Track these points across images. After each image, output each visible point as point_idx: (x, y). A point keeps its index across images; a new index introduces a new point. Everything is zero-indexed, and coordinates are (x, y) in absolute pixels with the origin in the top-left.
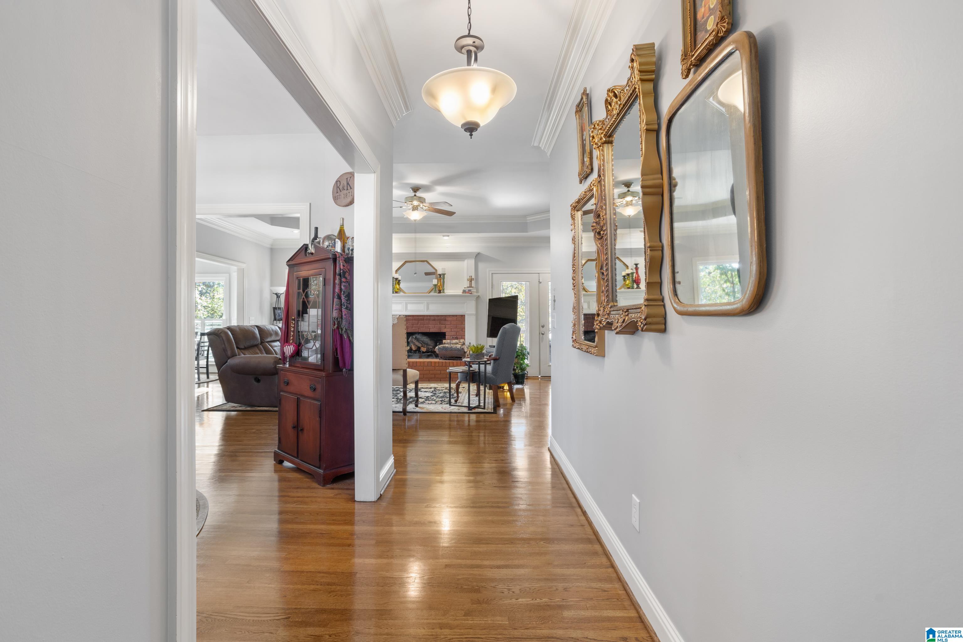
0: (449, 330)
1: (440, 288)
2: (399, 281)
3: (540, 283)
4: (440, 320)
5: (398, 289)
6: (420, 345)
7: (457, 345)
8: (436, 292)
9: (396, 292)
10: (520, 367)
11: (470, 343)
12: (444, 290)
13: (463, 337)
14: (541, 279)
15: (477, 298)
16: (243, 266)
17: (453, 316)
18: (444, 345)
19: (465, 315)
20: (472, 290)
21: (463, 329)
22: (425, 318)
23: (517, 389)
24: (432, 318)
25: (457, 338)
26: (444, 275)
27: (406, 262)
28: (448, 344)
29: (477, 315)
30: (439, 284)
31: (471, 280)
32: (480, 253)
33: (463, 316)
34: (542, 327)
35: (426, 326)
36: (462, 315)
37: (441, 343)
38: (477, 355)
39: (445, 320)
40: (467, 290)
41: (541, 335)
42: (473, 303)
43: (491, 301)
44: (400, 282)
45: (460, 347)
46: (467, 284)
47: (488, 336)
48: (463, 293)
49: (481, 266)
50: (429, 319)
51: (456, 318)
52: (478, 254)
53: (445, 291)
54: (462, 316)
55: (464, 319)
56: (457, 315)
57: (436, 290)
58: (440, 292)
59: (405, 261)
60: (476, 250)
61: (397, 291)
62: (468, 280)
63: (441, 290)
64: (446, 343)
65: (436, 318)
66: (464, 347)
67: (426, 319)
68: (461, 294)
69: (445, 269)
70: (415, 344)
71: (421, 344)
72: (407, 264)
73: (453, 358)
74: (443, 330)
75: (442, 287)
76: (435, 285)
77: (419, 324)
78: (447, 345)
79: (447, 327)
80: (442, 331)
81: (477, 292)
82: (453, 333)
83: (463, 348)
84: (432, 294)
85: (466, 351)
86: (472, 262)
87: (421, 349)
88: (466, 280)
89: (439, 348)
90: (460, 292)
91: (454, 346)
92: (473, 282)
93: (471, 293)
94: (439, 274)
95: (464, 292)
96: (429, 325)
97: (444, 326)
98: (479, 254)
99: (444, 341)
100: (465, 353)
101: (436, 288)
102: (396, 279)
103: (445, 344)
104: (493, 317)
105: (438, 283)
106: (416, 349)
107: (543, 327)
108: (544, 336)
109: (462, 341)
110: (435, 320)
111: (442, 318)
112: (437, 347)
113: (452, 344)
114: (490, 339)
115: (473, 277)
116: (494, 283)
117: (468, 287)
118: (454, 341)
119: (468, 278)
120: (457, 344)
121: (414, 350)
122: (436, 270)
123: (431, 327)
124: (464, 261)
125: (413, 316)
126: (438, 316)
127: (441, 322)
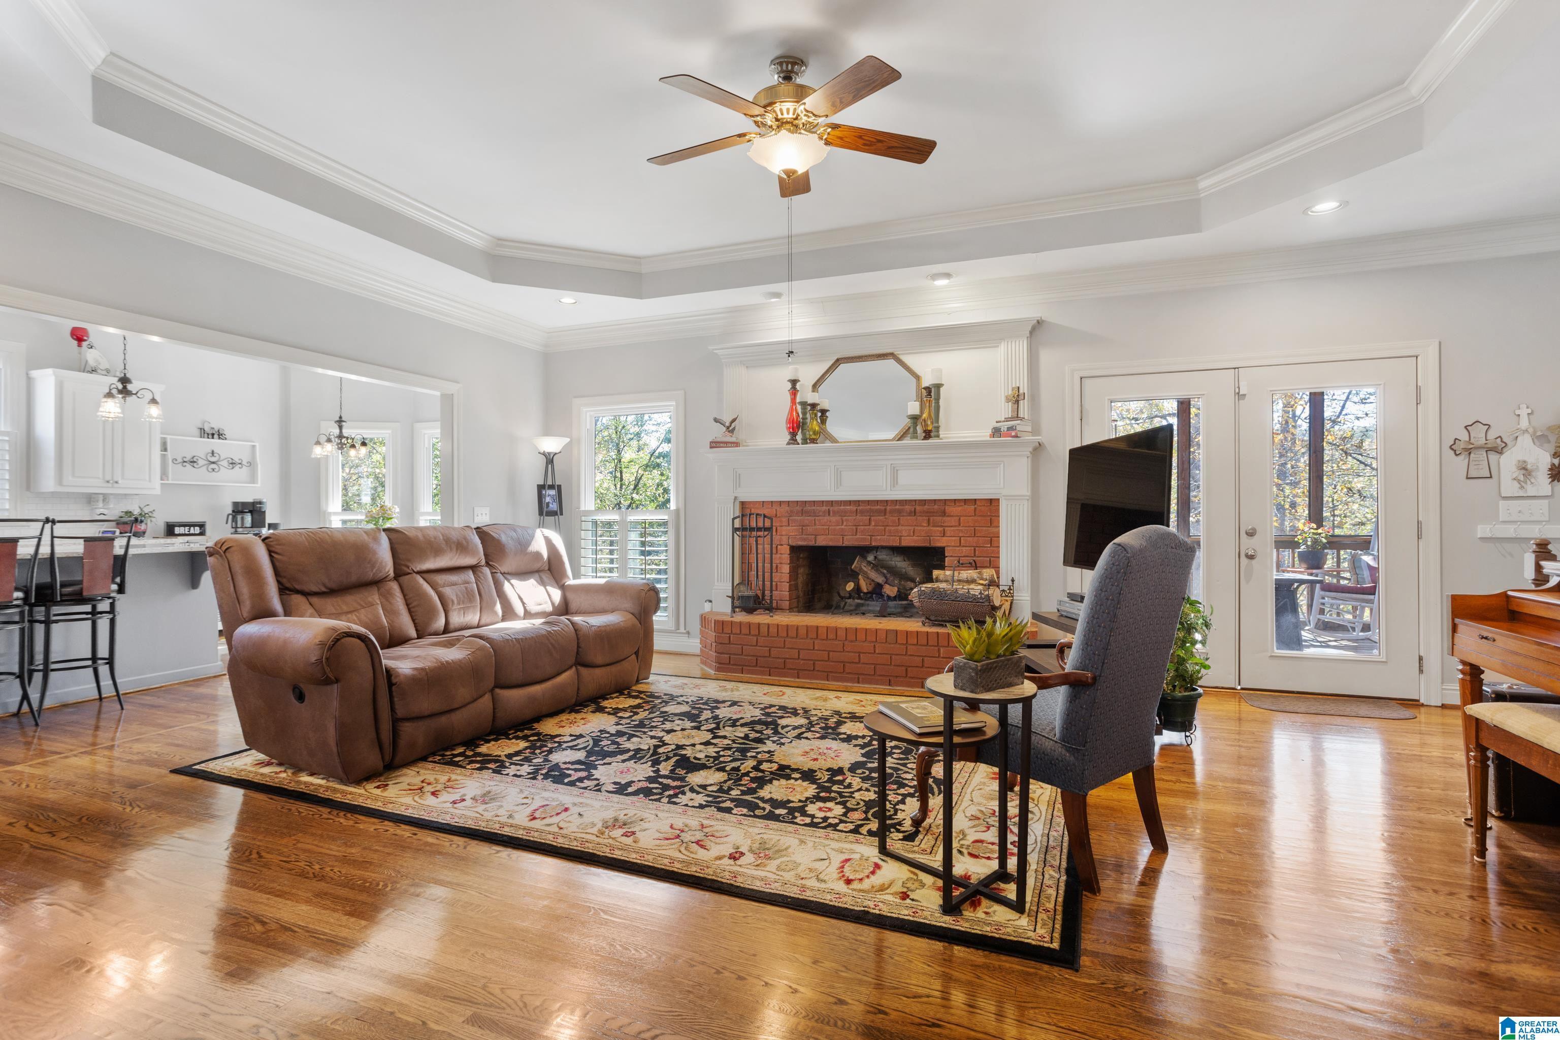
0: (953, 541)
1: (926, 425)
2: (824, 412)
3: (1240, 396)
4: (929, 514)
5: (815, 433)
6: (880, 580)
7: (972, 586)
8: (916, 438)
9: (813, 441)
10: (1177, 670)
11: (1013, 581)
12: (938, 428)
13: (993, 562)
14: (1242, 383)
15: (1035, 449)
16: (452, 388)
17: (966, 501)
18: (936, 585)
19: (998, 500)
20: (1018, 428)
21: (993, 540)
22: (888, 508)
23: (1165, 748)
24: (908, 508)
25: (975, 566)
26: (938, 386)
27: (838, 360)
28: (946, 581)
29: (1035, 499)
30: (925, 416)
31: (1016, 399)
32: (1043, 321)
33: (993, 504)
34: (1247, 533)
35: (890, 530)
37: (929, 579)
38: (987, 669)
39: (944, 514)
40: (1004, 426)
41: (1244, 560)
42: (1021, 466)
43: (1075, 454)
44: (827, 414)
45: (981, 593)
46: (1006, 410)
47: (1066, 563)
48: (993, 435)
49: (1047, 357)
50: (900, 512)
51: (973, 507)
52: (1038, 326)
53: (942, 433)
54: (991, 501)
55: (998, 510)
56: (975, 500)
57: (915, 432)
58: (928, 435)
59: (837, 357)
60: (1033, 313)
61: (813, 437)
62: (1008, 400)
63: (930, 431)
64: (941, 577)
65: (918, 508)
66: (991, 592)
67: (891, 512)
68: (988, 438)
69: (940, 371)
70: (867, 577)
71: (886, 577)
72: (843, 367)
74: (939, 542)
75: (932, 423)
76: (915, 419)
77: (873, 523)
78: (943, 585)
79: (948, 534)
80: (933, 545)
81: (1036, 431)
82: (965, 550)
83: (988, 596)
84: (907, 441)
85: (997, 603)
86: (1020, 347)
87: (884, 590)
88: (1003, 399)
89: (921, 593)
90: (984, 434)
91: (962, 589)
92: (1024, 406)
93: (1016, 436)
94: (925, 388)
95: (996, 432)
96: (900, 528)
97: (941, 529)
98: (1039, 323)
99: (936, 573)
100: (994, 608)
101: (915, 425)
102: (814, 406)
103: (937, 580)
104: (1084, 506)
105: (922, 412)
106: (870, 589)
107: (1251, 534)
108: (1254, 562)
109: (988, 573)
110: (913, 513)
111: (936, 507)
112: (916, 590)
113: (959, 581)
114: (1076, 572)
115: (1024, 389)
116: (1086, 405)
117: (1007, 420)
118: (965, 574)
119: (1010, 392)
120: (973, 581)
121: (865, 591)
122: (918, 378)
123: (904, 534)
124: (997, 347)
125: (858, 503)
126: (923, 502)
127: (931, 518)
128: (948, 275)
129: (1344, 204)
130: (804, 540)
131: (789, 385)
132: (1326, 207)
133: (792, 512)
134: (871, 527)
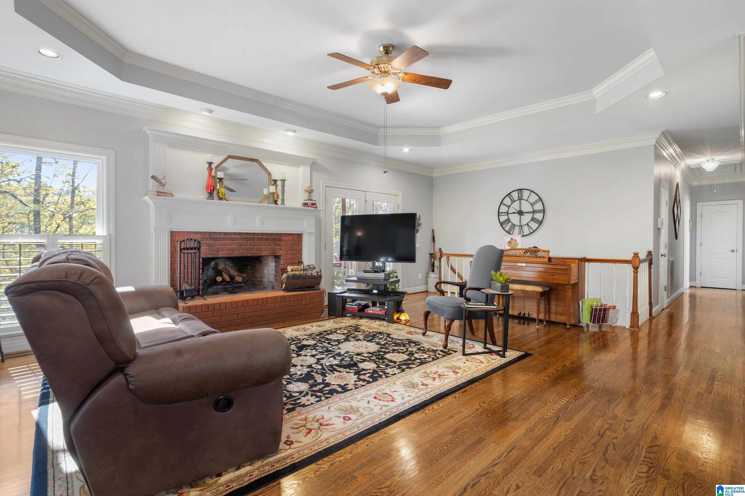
0: (284, 252)
1: (275, 198)
3: (366, 201)
4: (274, 240)
9: (221, 199)
13: (300, 261)
14: (367, 197)
19: (302, 234)
21: (301, 252)
22: (256, 237)
24: (265, 237)
26: (284, 181)
30: (276, 192)
31: (311, 191)
32: (316, 161)
33: (300, 236)
35: (257, 248)
36: (299, 234)
39: (280, 240)
42: (313, 220)
46: (306, 196)
48: (303, 206)
49: (315, 176)
51: (292, 237)
52: (314, 162)
53: (286, 202)
55: (301, 239)
56: (292, 234)
58: (276, 202)
59: (228, 155)
62: (307, 191)
65: (270, 237)
67: (258, 239)
72: (230, 160)
73: (302, 288)
74: (279, 253)
77: (248, 244)
79: (282, 249)
80: (276, 254)
82: (289, 257)
86: (308, 170)
88: (305, 190)
92: (313, 193)
94: (274, 180)
95: (304, 204)
96: (261, 247)
97: (279, 247)
101: (271, 197)
102: (221, 179)
110: (267, 239)
111: (277, 237)
116: (327, 198)
117: (307, 199)
119: (307, 188)
122: (270, 174)
123: (263, 249)
124: (299, 167)
125: (240, 234)
126: (271, 234)
127: (275, 242)
128: (294, 131)
129: (410, 150)
130: (211, 254)
131: (207, 166)
132: (406, 150)
133: (203, 238)
134: (247, 246)
